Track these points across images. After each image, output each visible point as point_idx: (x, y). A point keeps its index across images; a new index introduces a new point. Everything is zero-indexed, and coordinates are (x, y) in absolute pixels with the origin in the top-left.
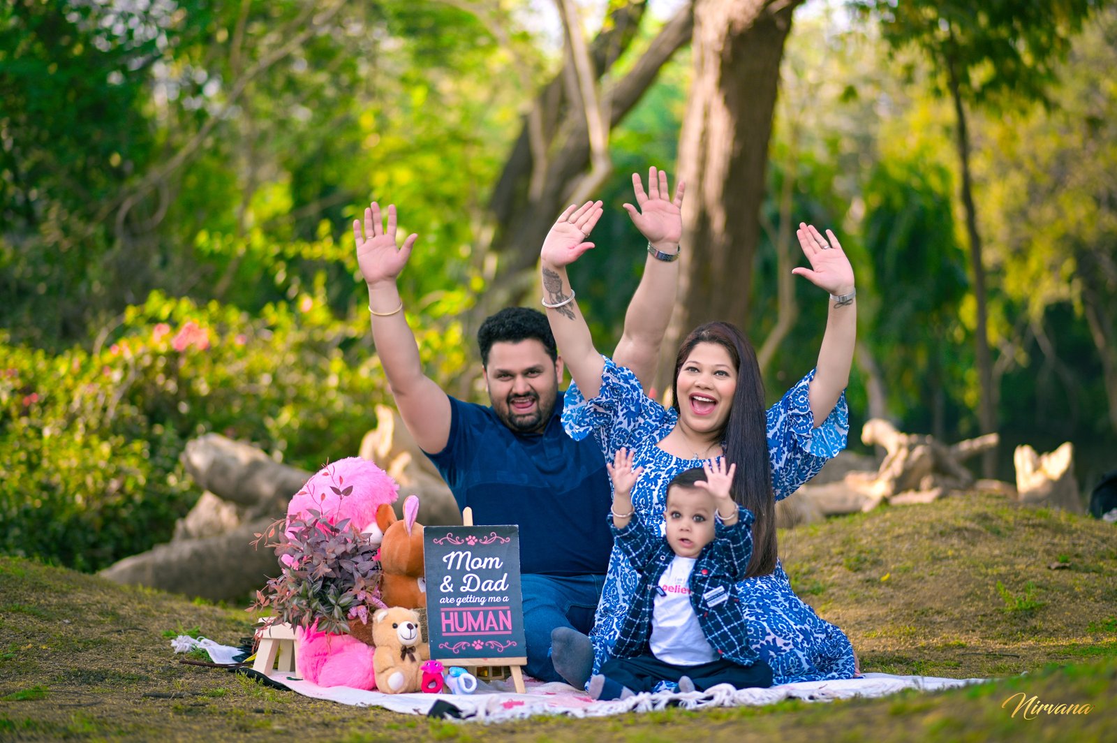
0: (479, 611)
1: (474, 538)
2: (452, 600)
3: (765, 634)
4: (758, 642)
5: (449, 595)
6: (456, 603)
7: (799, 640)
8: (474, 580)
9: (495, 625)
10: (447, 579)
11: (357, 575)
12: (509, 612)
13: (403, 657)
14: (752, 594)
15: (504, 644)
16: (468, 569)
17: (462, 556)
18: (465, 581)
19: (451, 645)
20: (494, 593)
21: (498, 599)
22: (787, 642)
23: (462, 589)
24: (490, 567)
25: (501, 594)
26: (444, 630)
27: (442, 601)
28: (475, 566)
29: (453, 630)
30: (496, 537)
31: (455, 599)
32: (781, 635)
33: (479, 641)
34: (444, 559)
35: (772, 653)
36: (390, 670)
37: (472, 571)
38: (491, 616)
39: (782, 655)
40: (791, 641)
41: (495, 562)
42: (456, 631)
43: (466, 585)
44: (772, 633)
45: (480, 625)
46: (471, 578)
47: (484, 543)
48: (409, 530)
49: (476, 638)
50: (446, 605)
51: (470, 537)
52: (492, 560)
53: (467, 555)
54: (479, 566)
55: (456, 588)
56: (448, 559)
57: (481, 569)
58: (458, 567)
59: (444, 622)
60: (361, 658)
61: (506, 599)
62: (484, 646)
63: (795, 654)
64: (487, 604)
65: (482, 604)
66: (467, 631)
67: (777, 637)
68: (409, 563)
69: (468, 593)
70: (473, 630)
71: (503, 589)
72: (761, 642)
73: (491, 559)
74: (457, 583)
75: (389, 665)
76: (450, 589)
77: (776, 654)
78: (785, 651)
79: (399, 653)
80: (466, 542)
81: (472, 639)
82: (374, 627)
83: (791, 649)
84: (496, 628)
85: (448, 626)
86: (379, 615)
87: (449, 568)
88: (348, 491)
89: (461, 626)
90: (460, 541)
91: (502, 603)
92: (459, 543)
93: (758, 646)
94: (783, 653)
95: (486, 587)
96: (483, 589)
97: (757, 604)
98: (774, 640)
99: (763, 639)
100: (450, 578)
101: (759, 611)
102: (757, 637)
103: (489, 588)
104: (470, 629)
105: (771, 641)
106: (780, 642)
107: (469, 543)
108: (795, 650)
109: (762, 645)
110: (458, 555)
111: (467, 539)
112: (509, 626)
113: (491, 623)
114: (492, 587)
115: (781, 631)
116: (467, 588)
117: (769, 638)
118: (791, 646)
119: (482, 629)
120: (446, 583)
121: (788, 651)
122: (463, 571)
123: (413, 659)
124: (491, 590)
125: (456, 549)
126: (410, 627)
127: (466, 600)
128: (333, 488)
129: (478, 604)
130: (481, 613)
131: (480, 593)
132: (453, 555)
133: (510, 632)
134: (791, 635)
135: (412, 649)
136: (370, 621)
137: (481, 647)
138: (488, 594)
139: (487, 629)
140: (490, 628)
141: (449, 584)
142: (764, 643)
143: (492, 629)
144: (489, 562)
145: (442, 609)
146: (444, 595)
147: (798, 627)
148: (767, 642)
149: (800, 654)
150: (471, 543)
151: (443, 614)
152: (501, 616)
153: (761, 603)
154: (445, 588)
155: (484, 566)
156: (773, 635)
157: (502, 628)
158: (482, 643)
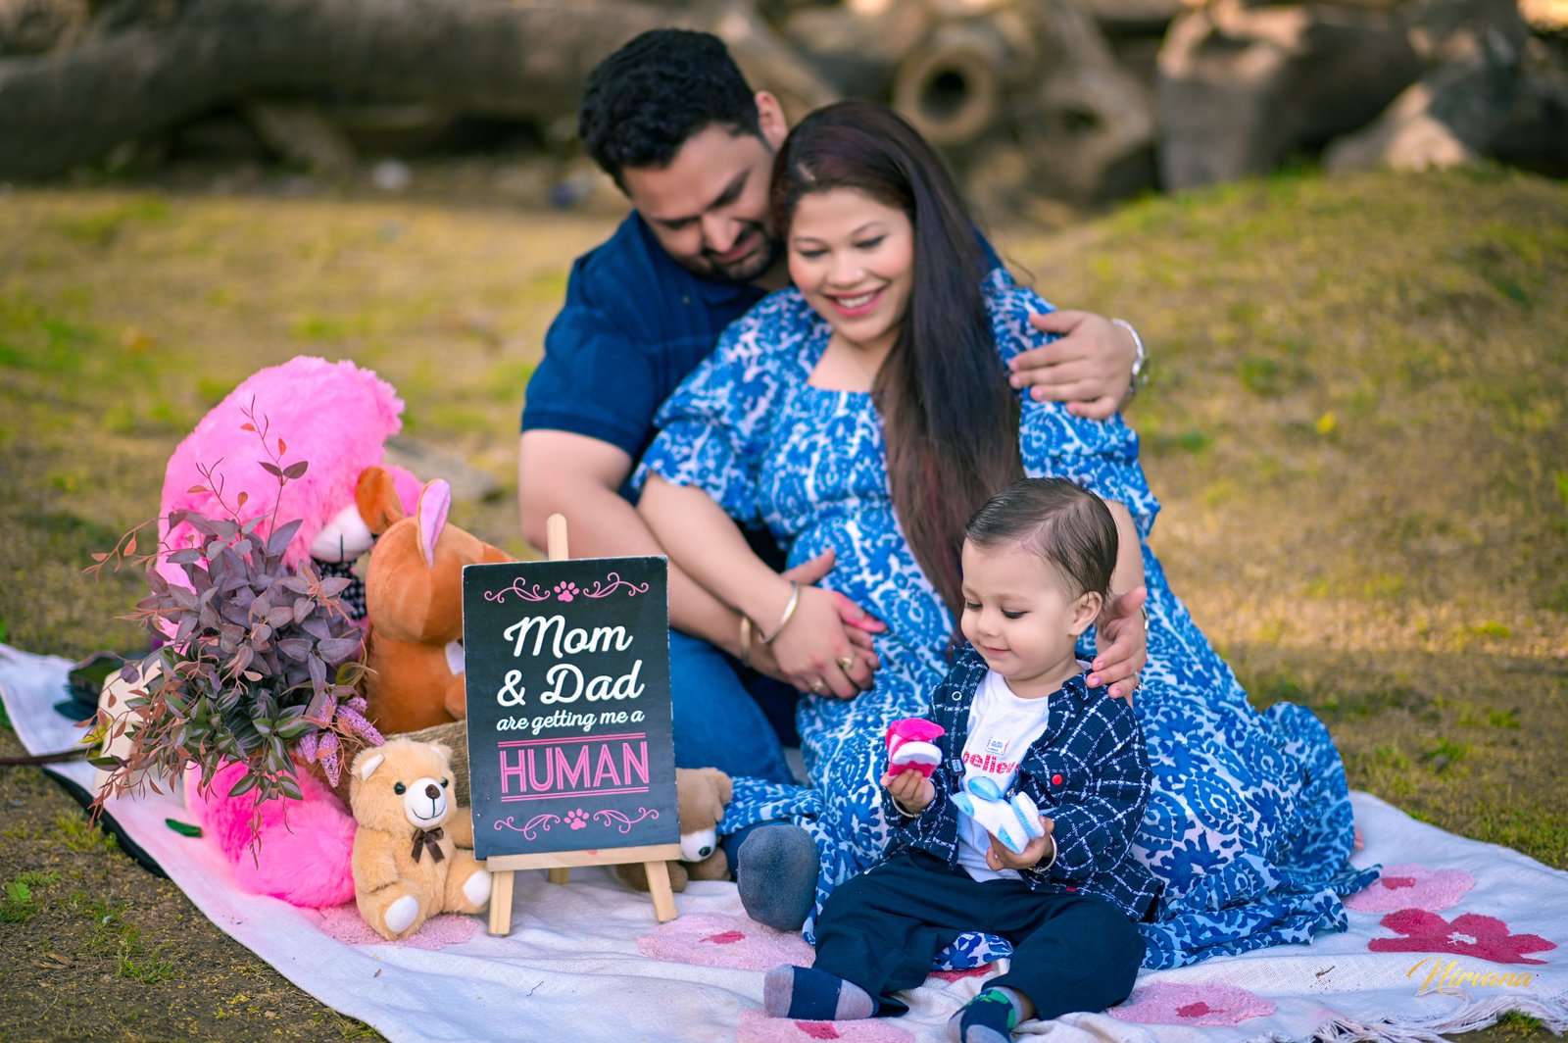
0: (580, 746)
1: (572, 585)
2: (522, 724)
3: (1185, 824)
4: (1168, 845)
5: (517, 712)
6: (530, 728)
7: (1252, 827)
8: (571, 676)
9: (613, 774)
10: (513, 678)
11: (318, 671)
12: (644, 746)
13: (416, 854)
14: (1148, 717)
15: (632, 813)
16: (558, 654)
17: (544, 625)
18: (550, 680)
19: (521, 821)
20: (613, 705)
21: (621, 718)
22: (1228, 838)
23: (543, 698)
24: (606, 647)
25: (628, 705)
26: (505, 789)
27: (503, 725)
28: (573, 645)
29: (523, 788)
30: (618, 582)
31: (530, 721)
32: (1216, 824)
33: (579, 812)
34: (507, 635)
35: (1197, 869)
36: (389, 892)
37: (568, 658)
38: (605, 754)
39: (1217, 871)
40: (1236, 835)
41: (616, 636)
42: (530, 790)
43: (552, 689)
44: (1198, 823)
45: (581, 776)
46: (565, 673)
47: (595, 595)
48: (429, 555)
49: (573, 804)
50: (510, 734)
51: (563, 584)
52: (609, 632)
53: (555, 624)
54: (581, 646)
55: (532, 697)
56: (516, 634)
57: (585, 652)
58: (536, 651)
59: (506, 771)
60: (324, 842)
61: (638, 716)
62: (590, 821)
63: (1246, 865)
64: (596, 728)
65: (587, 729)
66: (553, 789)
67: (1208, 830)
68: (429, 622)
69: (558, 706)
70: (567, 787)
71: (633, 695)
72: (1176, 844)
73: (607, 630)
74: (534, 683)
75: (387, 881)
76: (519, 699)
77: (1205, 869)
78: (1225, 860)
79: (408, 845)
80: (555, 595)
81: (563, 807)
82: (354, 787)
83: (1237, 854)
84: (617, 782)
85: (514, 780)
86: (366, 764)
87: (517, 652)
88: (297, 470)
89: (541, 779)
90: (541, 593)
91: (629, 726)
92: (539, 599)
93: (1169, 854)
94: (1221, 867)
95: (596, 691)
96: (590, 697)
97: (1162, 744)
98: (1203, 837)
99: (1179, 838)
100: (519, 675)
101: (1168, 762)
102: (1167, 834)
103: (603, 694)
104: (560, 786)
105: (1196, 840)
106: (1214, 840)
107: (560, 598)
108: (1245, 856)
109: (1177, 851)
110: (537, 624)
111: (557, 589)
112: (645, 777)
113: (606, 770)
114: (609, 691)
115: (1216, 813)
116: (556, 696)
117: (1192, 835)
118: (1238, 847)
119: (587, 784)
120: (509, 686)
121: (1231, 859)
122: (548, 659)
123: (437, 855)
124: (606, 697)
125: (533, 611)
126: (432, 792)
127: (551, 721)
128: (267, 466)
129: (577, 730)
130: (586, 747)
131: (582, 706)
132: (525, 624)
133: (645, 790)
134: (1237, 820)
135: (436, 832)
136: (346, 776)
137: (584, 825)
138: (600, 707)
139: (597, 783)
140: (603, 780)
141: (517, 688)
142: (1182, 845)
143: (607, 783)
144: (603, 636)
145: (501, 744)
146: (507, 713)
147: (1249, 794)
148: (1189, 843)
149: (1257, 862)
150: (566, 597)
151: (503, 755)
152: (628, 754)
153: (1170, 743)
154: (508, 697)
155: (592, 647)
156: (1200, 827)
157: (628, 781)
158: (586, 816)
